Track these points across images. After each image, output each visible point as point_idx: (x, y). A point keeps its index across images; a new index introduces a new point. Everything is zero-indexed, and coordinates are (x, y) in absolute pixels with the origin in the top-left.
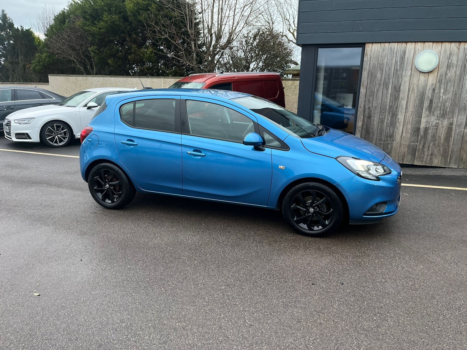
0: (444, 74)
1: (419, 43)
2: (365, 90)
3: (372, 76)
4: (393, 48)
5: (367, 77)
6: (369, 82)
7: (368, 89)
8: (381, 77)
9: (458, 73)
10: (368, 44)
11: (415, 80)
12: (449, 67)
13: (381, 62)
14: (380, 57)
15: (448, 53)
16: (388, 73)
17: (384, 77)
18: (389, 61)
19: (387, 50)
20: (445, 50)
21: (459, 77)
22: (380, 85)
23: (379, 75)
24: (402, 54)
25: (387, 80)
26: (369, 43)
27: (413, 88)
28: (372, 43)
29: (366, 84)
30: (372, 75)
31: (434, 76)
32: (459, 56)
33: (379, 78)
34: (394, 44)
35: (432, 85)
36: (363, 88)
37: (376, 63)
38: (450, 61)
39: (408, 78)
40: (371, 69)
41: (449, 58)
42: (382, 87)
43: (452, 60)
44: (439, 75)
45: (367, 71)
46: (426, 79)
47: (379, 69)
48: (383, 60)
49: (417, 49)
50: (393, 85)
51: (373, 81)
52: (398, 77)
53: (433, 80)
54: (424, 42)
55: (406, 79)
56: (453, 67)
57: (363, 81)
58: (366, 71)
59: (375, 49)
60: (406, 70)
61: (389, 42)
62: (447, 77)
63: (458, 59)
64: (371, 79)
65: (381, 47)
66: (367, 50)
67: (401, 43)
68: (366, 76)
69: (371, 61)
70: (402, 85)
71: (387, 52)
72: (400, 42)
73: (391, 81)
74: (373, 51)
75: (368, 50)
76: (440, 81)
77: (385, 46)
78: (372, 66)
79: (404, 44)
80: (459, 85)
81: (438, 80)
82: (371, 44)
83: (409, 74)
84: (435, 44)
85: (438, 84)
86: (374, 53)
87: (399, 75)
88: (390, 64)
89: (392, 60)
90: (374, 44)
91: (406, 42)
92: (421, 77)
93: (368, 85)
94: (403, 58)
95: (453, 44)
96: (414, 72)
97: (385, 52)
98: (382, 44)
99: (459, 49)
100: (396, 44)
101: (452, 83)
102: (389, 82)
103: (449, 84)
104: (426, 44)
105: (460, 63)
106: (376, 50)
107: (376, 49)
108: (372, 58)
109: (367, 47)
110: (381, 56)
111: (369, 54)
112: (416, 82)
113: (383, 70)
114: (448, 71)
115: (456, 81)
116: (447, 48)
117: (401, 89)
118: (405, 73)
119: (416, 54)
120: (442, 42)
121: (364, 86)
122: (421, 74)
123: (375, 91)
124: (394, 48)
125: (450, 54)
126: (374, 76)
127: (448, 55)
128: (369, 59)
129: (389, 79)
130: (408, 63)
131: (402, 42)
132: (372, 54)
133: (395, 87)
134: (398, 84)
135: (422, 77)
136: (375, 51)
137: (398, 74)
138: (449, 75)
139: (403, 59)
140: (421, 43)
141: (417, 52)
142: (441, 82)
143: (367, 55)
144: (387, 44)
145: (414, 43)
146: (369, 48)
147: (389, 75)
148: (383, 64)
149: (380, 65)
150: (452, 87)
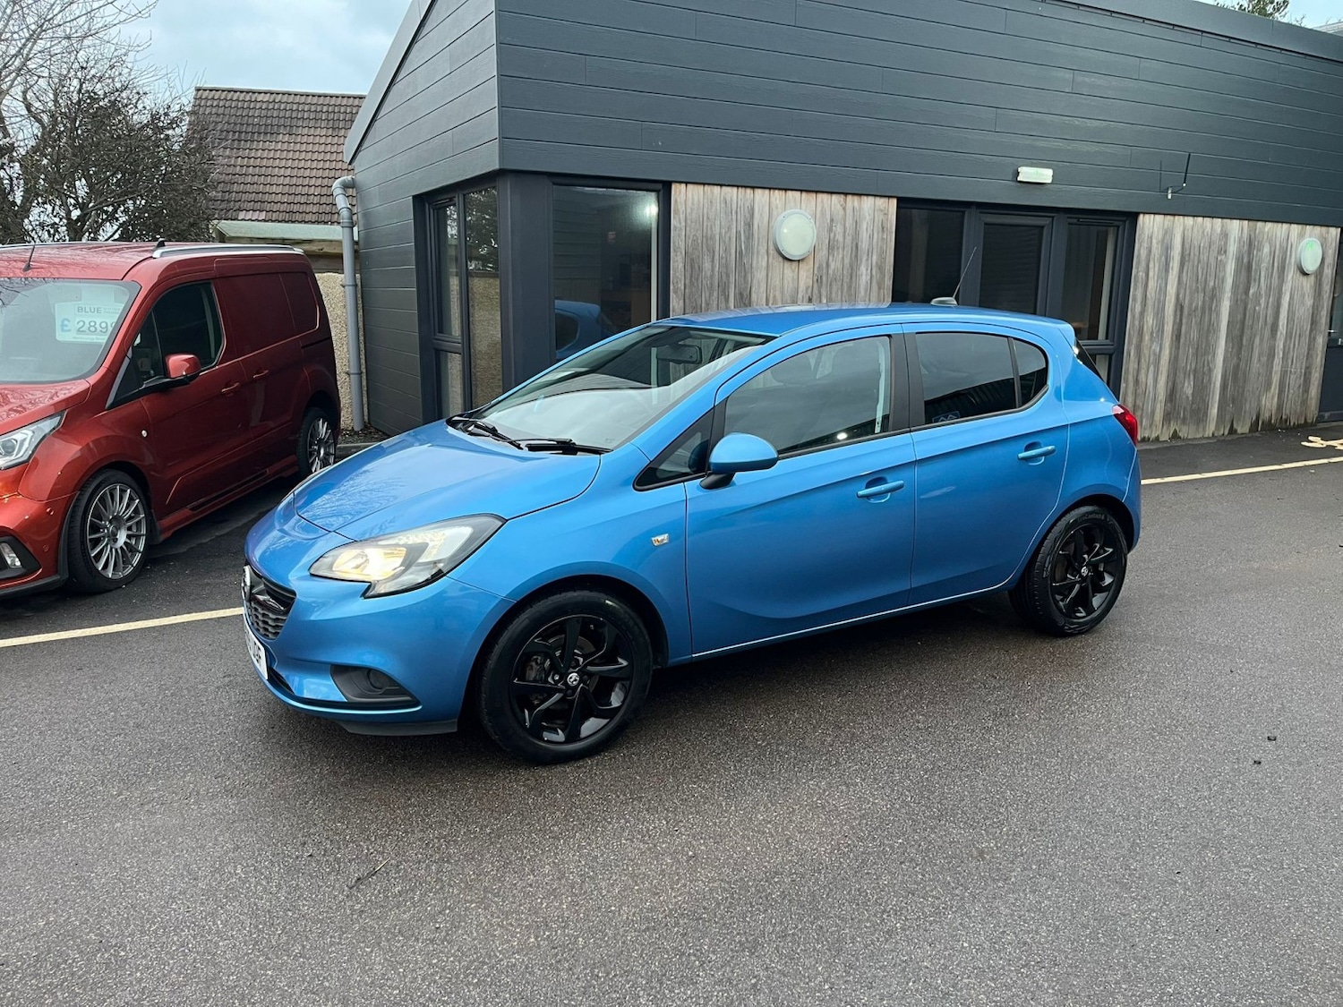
0: (824, 265)
1: (777, 191)
2: (681, 302)
3: (692, 267)
4: (728, 199)
5: (683, 270)
6: (687, 282)
7: (687, 300)
8: (713, 271)
9: (847, 261)
10: (677, 184)
11: (776, 281)
12: (831, 248)
13: (709, 232)
14: (705, 219)
15: (828, 217)
16: (724, 261)
17: (717, 269)
18: (724, 231)
19: (718, 204)
20: (822, 210)
21: (850, 271)
22: (711, 288)
23: (707, 265)
24: (747, 215)
25: (724, 276)
26: (681, 182)
27: (775, 297)
28: (687, 183)
29: (683, 288)
30: (692, 265)
31: (809, 270)
32: (847, 225)
33: (709, 273)
34: (729, 189)
35: (807, 289)
36: (677, 296)
37: (699, 234)
38: (832, 235)
39: (764, 273)
40: (690, 250)
41: (830, 230)
42: (715, 294)
43: (835, 235)
44: (816, 266)
45: (681, 253)
46: (796, 277)
47: (704, 246)
48: (711, 228)
49: (773, 206)
50: (737, 291)
51: (697, 279)
52: (745, 271)
53: (807, 277)
54: (786, 190)
55: (760, 275)
56: (838, 248)
57: (675, 281)
58: (678, 254)
59: (693, 198)
60: (758, 253)
61: (721, 185)
62: (831, 272)
63: (845, 232)
64: (691, 277)
65: (706, 196)
66: (676, 201)
67: (743, 189)
68: (681, 265)
69: (688, 229)
70: (753, 289)
71: (718, 208)
72: (742, 187)
73: (732, 280)
74: (689, 203)
75: (678, 200)
76: (819, 281)
77: (712, 193)
78: (690, 241)
79: (749, 191)
80: (850, 287)
81: (815, 278)
82: (683, 185)
83: (764, 264)
84: (804, 194)
85: (815, 285)
86: (692, 209)
87: (747, 266)
88: (727, 238)
89: (730, 228)
90: (690, 186)
91: (753, 188)
92: (786, 271)
93: (687, 291)
94: (749, 225)
95: (834, 196)
96: (773, 258)
97: (714, 208)
98: (706, 187)
99: (844, 209)
100: (735, 189)
101: (839, 283)
102: (729, 282)
103: (834, 288)
104: (789, 193)
105: (849, 239)
106: (695, 202)
107: (696, 198)
108: (689, 222)
109: (676, 192)
110: (708, 218)
111: (681, 211)
112: (778, 282)
113: (714, 252)
114: (831, 258)
115: (845, 279)
116: (826, 206)
117: (752, 299)
118: (758, 262)
119: (774, 220)
120: (816, 192)
121: (679, 292)
122: (787, 264)
123: (703, 305)
124: (731, 200)
125: (832, 220)
126: (696, 266)
127: (829, 221)
128: (683, 224)
129: (728, 276)
130: (761, 236)
131: (746, 187)
132: (689, 211)
133: (741, 294)
134: (746, 287)
135: (789, 270)
136: (693, 203)
137: (743, 265)
138: (832, 266)
139: (749, 227)
140: (781, 192)
141: (775, 213)
142: (821, 282)
143: (677, 212)
144: (717, 189)
145: (767, 191)
146: (682, 195)
147: (727, 266)
148: (712, 238)
149: (707, 240)
150: (840, 293)
